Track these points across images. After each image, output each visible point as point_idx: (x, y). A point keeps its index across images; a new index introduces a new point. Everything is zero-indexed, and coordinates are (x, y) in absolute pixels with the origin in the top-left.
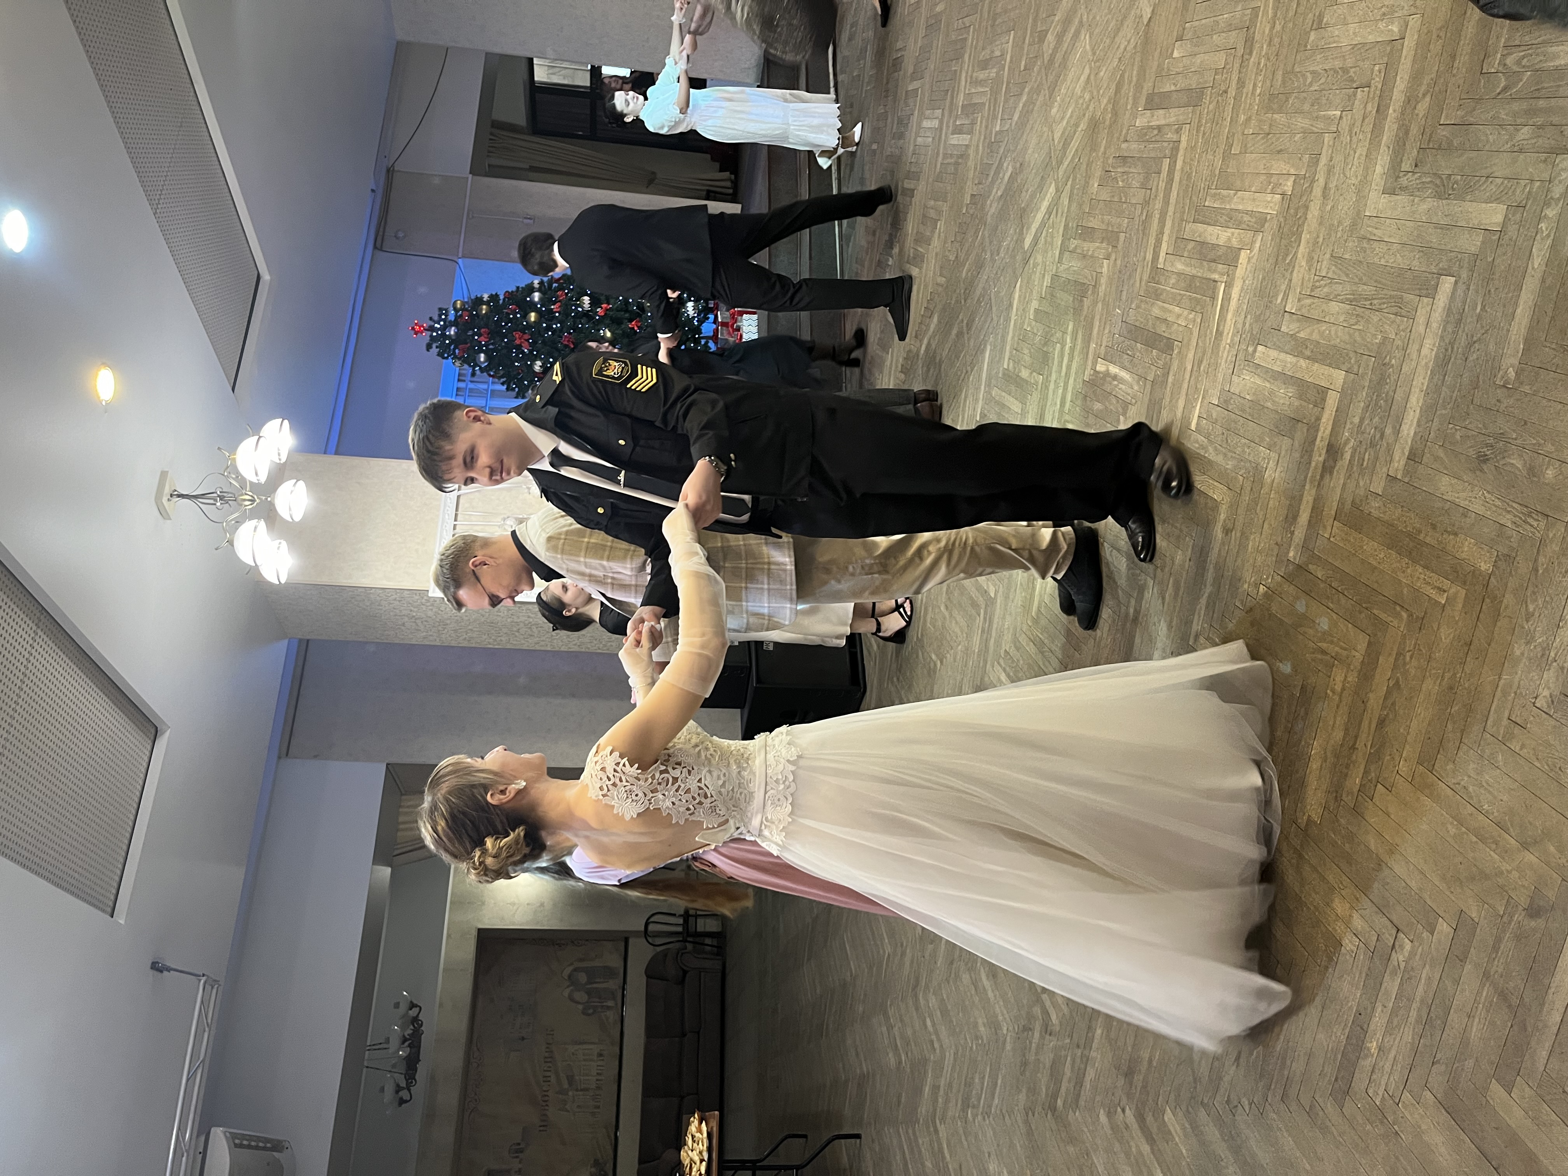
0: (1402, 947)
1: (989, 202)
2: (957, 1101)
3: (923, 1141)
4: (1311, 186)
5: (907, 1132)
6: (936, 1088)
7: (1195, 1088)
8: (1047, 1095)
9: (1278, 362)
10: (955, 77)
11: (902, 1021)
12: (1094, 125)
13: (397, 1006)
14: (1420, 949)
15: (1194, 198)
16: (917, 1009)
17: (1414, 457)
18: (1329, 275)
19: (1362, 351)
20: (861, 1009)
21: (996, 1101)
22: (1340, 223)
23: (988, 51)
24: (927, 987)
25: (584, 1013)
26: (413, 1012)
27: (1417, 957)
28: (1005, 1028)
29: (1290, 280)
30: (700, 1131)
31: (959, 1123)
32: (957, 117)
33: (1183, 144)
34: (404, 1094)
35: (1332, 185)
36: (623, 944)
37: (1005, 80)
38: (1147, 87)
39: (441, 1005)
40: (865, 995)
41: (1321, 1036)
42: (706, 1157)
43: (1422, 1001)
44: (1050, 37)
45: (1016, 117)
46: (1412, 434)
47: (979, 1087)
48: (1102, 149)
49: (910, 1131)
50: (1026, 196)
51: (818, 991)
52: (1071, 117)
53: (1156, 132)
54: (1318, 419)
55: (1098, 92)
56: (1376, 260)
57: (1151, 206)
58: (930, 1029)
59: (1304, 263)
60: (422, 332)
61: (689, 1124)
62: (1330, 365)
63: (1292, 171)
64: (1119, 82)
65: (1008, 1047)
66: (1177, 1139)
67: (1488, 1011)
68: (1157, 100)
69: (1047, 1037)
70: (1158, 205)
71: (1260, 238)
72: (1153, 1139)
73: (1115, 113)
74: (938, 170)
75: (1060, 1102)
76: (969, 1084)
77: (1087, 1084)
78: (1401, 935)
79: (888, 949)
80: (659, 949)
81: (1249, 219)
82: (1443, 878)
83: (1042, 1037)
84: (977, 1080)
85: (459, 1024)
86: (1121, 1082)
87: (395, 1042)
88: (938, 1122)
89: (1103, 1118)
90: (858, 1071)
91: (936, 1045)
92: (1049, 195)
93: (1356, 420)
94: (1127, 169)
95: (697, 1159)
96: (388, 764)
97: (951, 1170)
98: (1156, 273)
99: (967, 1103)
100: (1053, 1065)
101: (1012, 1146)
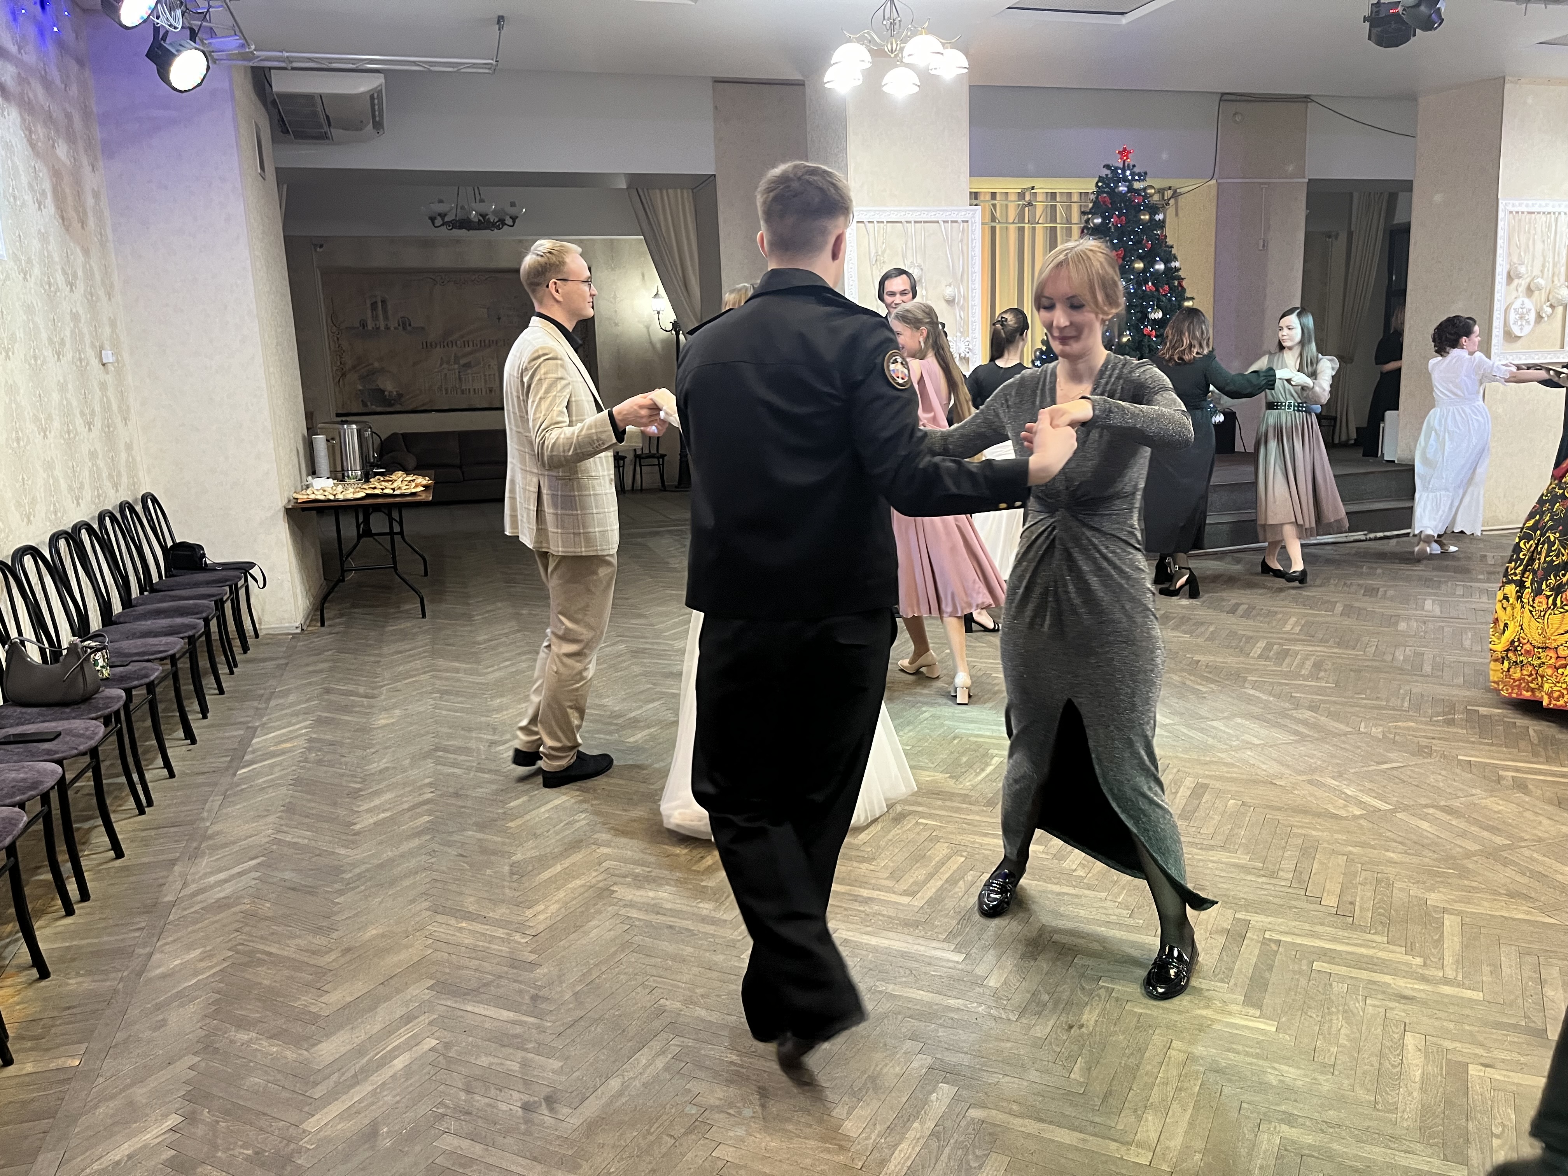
0: (524, 938)
2: (446, 686)
3: (418, 664)
5: (425, 652)
6: (457, 671)
8: (446, 745)
9: (947, 869)
10: (1322, 642)
11: (512, 643)
13: (513, 205)
14: (521, 946)
16: (519, 654)
20: (524, 612)
21: (444, 712)
23: (1328, 667)
26: (509, 221)
27: (516, 945)
30: (416, 486)
31: (430, 688)
32: (1282, 645)
34: (439, 222)
37: (1293, 682)
40: (535, 615)
42: (397, 492)
43: (487, 947)
44: (1307, 714)
45: (1252, 692)
47: (455, 700)
49: (426, 654)
52: (1226, 732)
54: (894, 892)
55: (1233, 751)
58: (503, 664)
60: (1121, 159)
61: (423, 476)
64: (1233, 765)
65: (483, 719)
66: (412, 823)
67: (478, 978)
68: (1201, 790)
72: (411, 810)
74: (1240, 632)
75: (440, 754)
76: (457, 694)
77: (451, 770)
78: (531, 937)
83: (487, 740)
84: (460, 699)
86: (451, 790)
87: (482, 208)
88: (432, 673)
89: (428, 780)
90: (476, 613)
91: (490, 669)
95: (395, 485)
96: (714, 175)
99: (443, 693)
100: (468, 749)
101: (411, 724)
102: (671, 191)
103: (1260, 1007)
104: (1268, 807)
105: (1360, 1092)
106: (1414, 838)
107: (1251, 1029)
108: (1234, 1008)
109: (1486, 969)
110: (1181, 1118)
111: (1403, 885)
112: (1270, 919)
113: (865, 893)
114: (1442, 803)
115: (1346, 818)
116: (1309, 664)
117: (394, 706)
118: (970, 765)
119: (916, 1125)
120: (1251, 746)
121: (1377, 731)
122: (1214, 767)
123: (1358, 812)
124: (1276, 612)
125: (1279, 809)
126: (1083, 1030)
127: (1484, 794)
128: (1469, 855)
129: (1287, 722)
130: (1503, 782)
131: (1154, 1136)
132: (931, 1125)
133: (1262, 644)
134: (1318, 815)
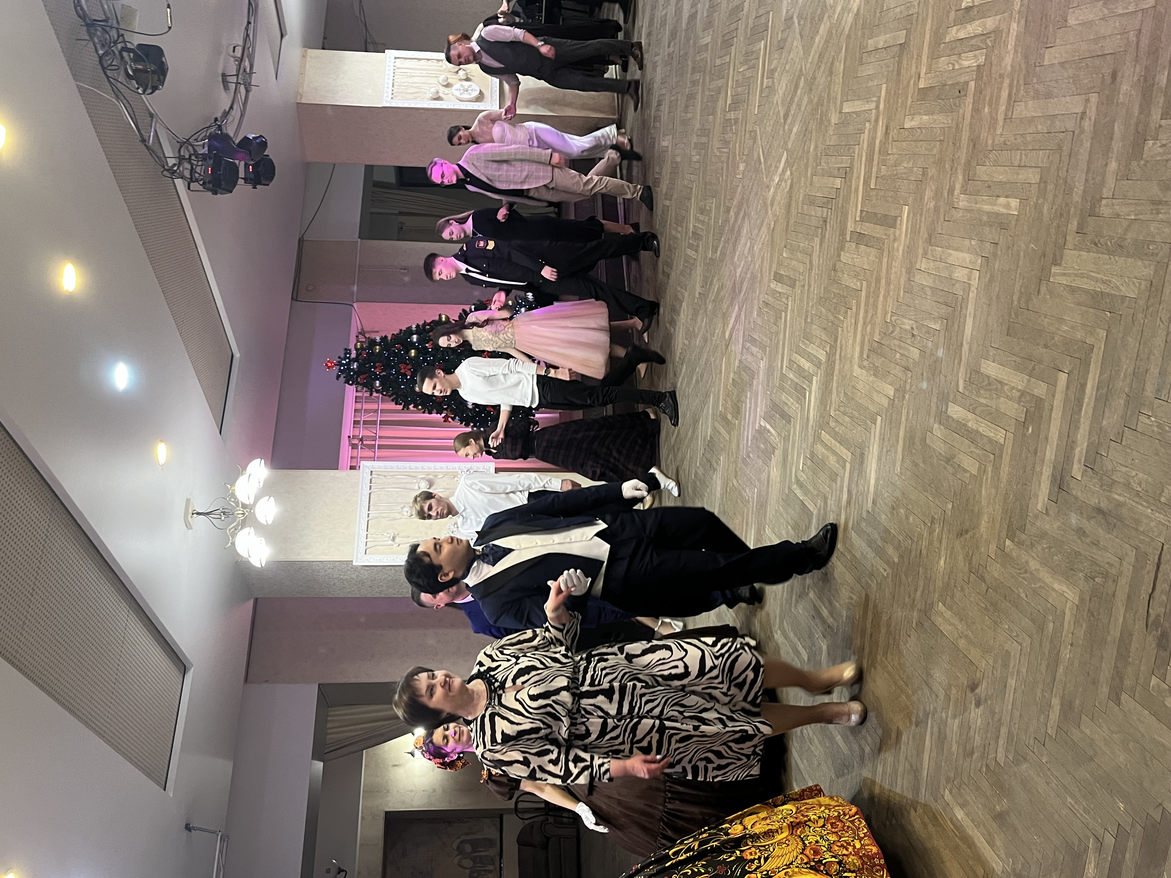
1: (708, 301)
4: (836, 353)
9: (829, 442)
12: (753, 278)
13: (328, 871)
15: (795, 340)
17: (874, 502)
18: (844, 401)
19: (855, 444)
22: (846, 375)
23: (703, 203)
25: (470, 876)
29: (831, 399)
32: (690, 238)
33: (790, 307)
35: (842, 355)
36: (499, 820)
37: (712, 226)
38: (774, 267)
39: (359, 873)
44: (732, 213)
46: (873, 491)
48: (757, 294)
50: (725, 305)
52: (743, 267)
53: (778, 295)
54: (844, 476)
56: (858, 400)
57: (778, 336)
59: (835, 392)
60: (333, 367)
62: (846, 448)
63: (829, 341)
64: (762, 258)
68: (778, 276)
71: (820, 372)
73: (762, 275)
80: (527, 822)
81: (815, 360)
92: (736, 309)
96: (319, 685)
102: (329, 725)
103: (896, 217)
104: (787, 231)
105: (935, 151)
106: (802, 135)
107: (907, 221)
108: (897, 234)
109: (870, 84)
110: (957, 257)
111: (828, 139)
112: (850, 219)
113: (845, 497)
114: (782, 121)
115: (792, 180)
116: (701, 218)
118: (766, 441)
119: (970, 425)
120: (752, 247)
121: (742, 167)
122: (764, 270)
123: (788, 173)
124: (669, 245)
125: (788, 222)
126: (914, 327)
127: (777, 96)
128: (810, 101)
129: (737, 226)
130: (770, 84)
131: (966, 271)
132: (970, 416)
133: (689, 252)
134: (791, 197)
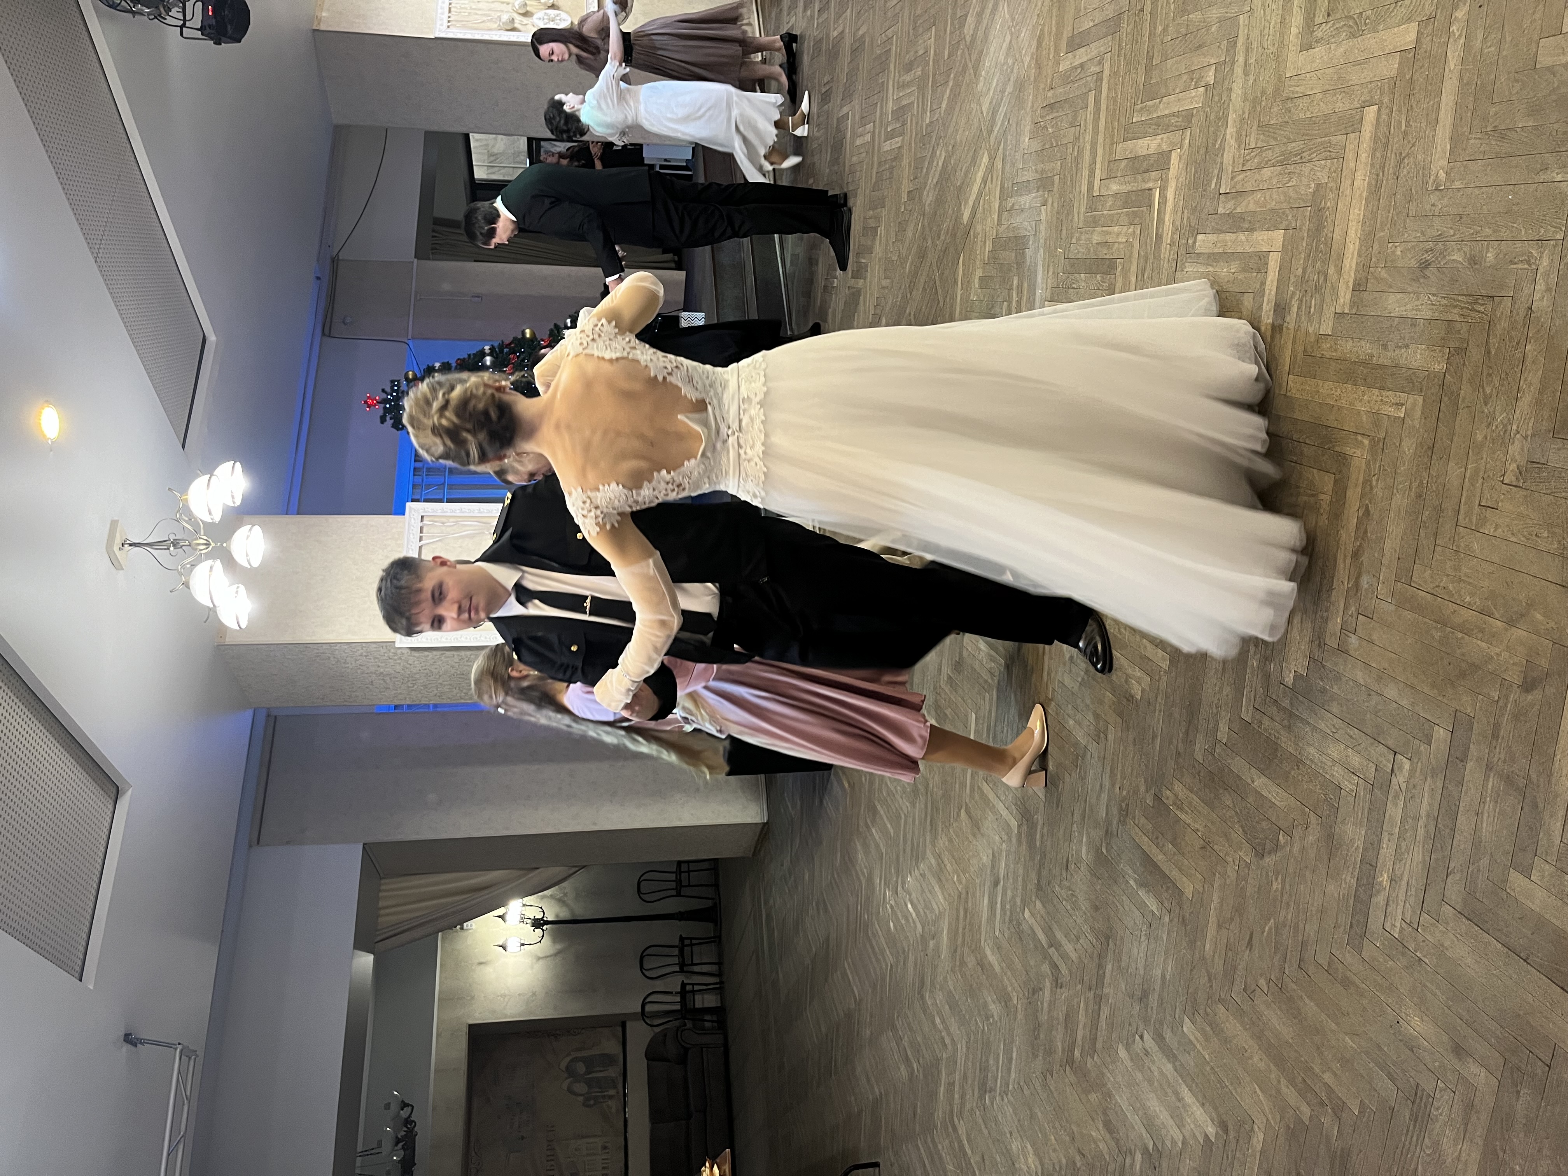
0: (1401, 768)
1: (925, 193)
2: (973, 1091)
3: (943, 1146)
4: (1232, 69)
5: (926, 1142)
6: (951, 1085)
7: (1211, 986)
8: (1063, 1050)
9: (1219, 245)
10: (883, 87)
11: (911, 1029)
12: (1020, 86)
14: (1419, 764)
15: (1122, 119)
16: (925, 1011)
17: (1358, 288)
18: (1258, 145)
19: (1298, 205)
20: (868, 1032)
21: (1013, 1075)
22: (1263, 93)
23: (912, 53)
24: (933, 985)
25: (584, 1105)
26: (406, 1112)
27: (1418, 774)
28: (1016, 998)
29: (1222, 163)
31: (978, 1113)
32: (888, 123)
33: (1107, 72)
35: (1252, 61)
36: (620, 1029)
37: (931, 73)
38: (1067, 33)
39: (434, 1109)
40: (871, 1016)
41: (1331, 888)
43: (1428, 815)
44: (971, 20)
45: (944, 106)
46: (1354, 266)
47: (994, 1068)
48: (1030, 104)
49: (929, 1140)
50: (960, 174)
51: (823, 1030)
52: (997, 85)
53: (1079, 70)
54: (1263, 284)
55: (1021, 52)
56: (1302, 116)
57: (1081, 140)
58: (941, 1027)
59: (1233, 142)
60: (375, 405)
62: (1268, 230)
63: (1213, 61)
64: (1039, 37)
65: (1020, 1016)
66: (1198, 1046)
67: (1496, 802)
68: (1077, 41)
69: (1058, 990)
70: (1088, 138)
71: (1188, 134)
72: (1174, 1056)
73: (1039, 67)
74: (874, 180)
75: (1077, 1053)
76: (984, 1069)
77: (1103, 1024)
78: (1399, 757)
79: (890, 959)
80: (657, 1030)
81: (1177, 119)
82: (1433, 686)
83: (1053, 993)
84: (991, 1062)
85: (454, 1126)
86: (1136, 1008)
87: (388, 1146)
88: (956, 1119)
89: (1122, 1053)
90: (871, 1097)
91: (947, 1041)
92: (983, 165)
93: (1300, 271)
94: (1055, 115)
96: (364, 844)
97: (974, 1165)
98: (1094, 201)
99: (984, 1089)
100: (1067, 1016)
101: (1033, 1116)
102: (382, 904)
116: (909, 76)
117: (1007, 1153)
120: (1013, 42)
122: (1044, 54)
129: (981, 32)
133: (887, 146)
